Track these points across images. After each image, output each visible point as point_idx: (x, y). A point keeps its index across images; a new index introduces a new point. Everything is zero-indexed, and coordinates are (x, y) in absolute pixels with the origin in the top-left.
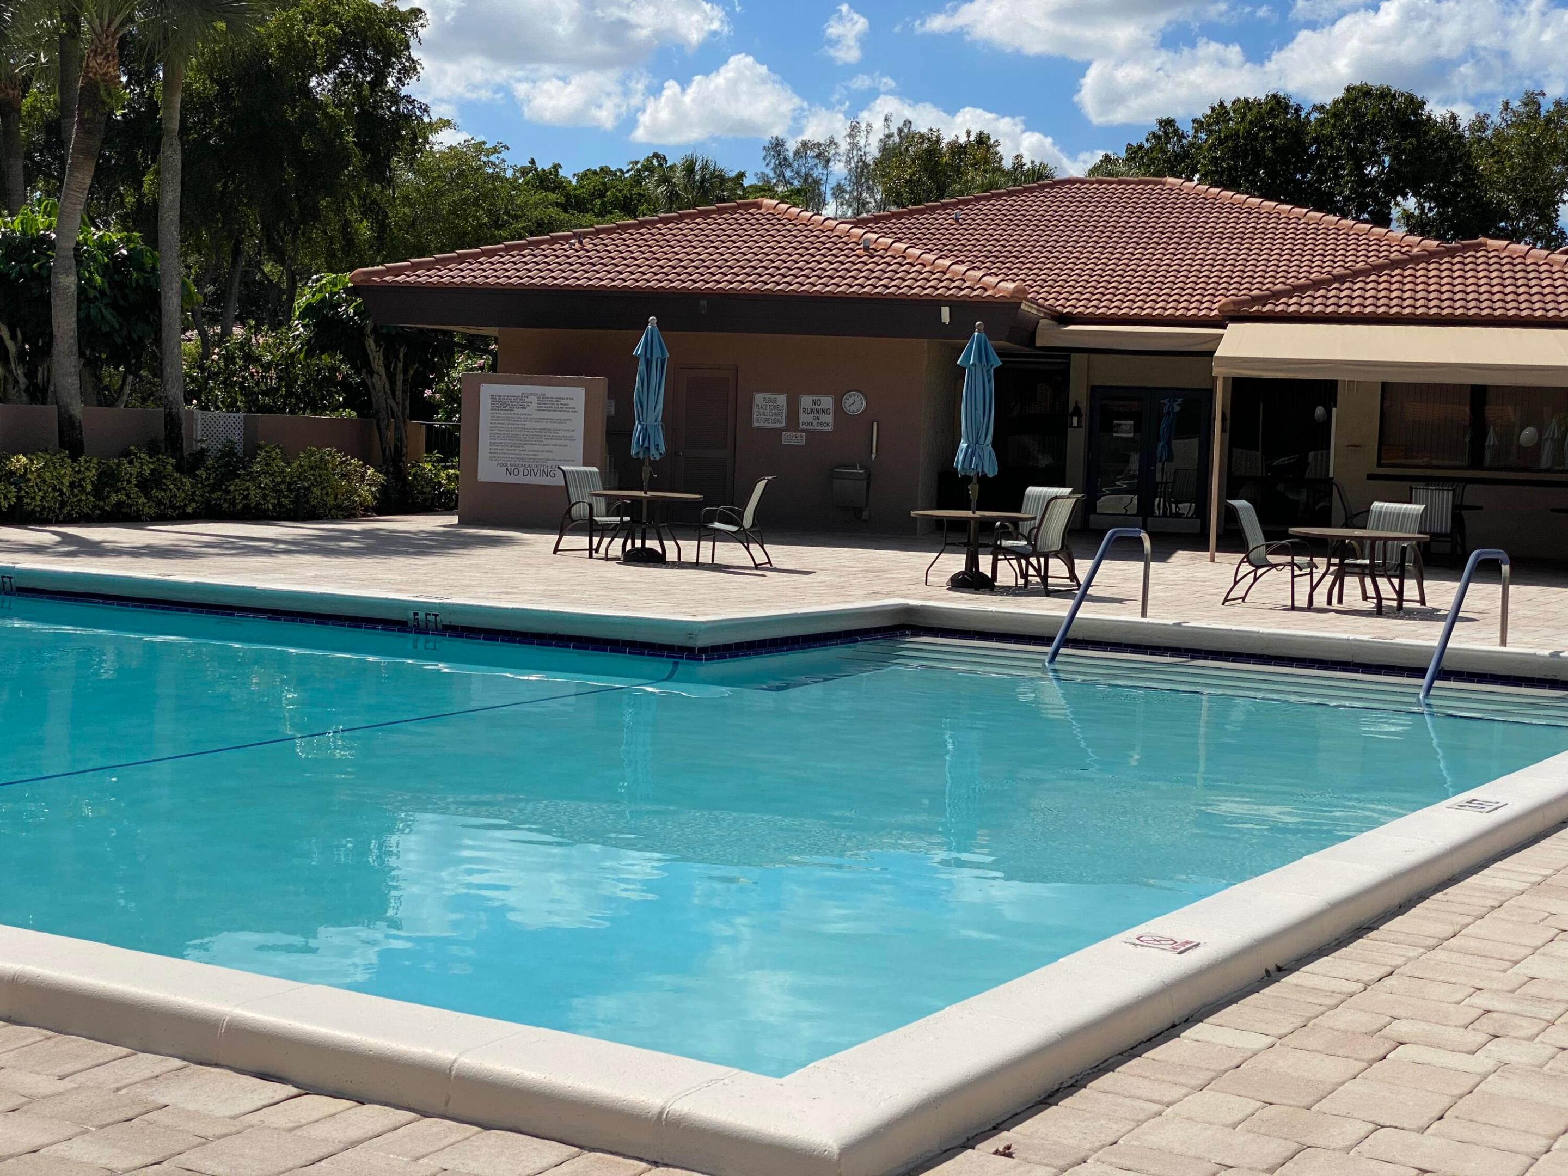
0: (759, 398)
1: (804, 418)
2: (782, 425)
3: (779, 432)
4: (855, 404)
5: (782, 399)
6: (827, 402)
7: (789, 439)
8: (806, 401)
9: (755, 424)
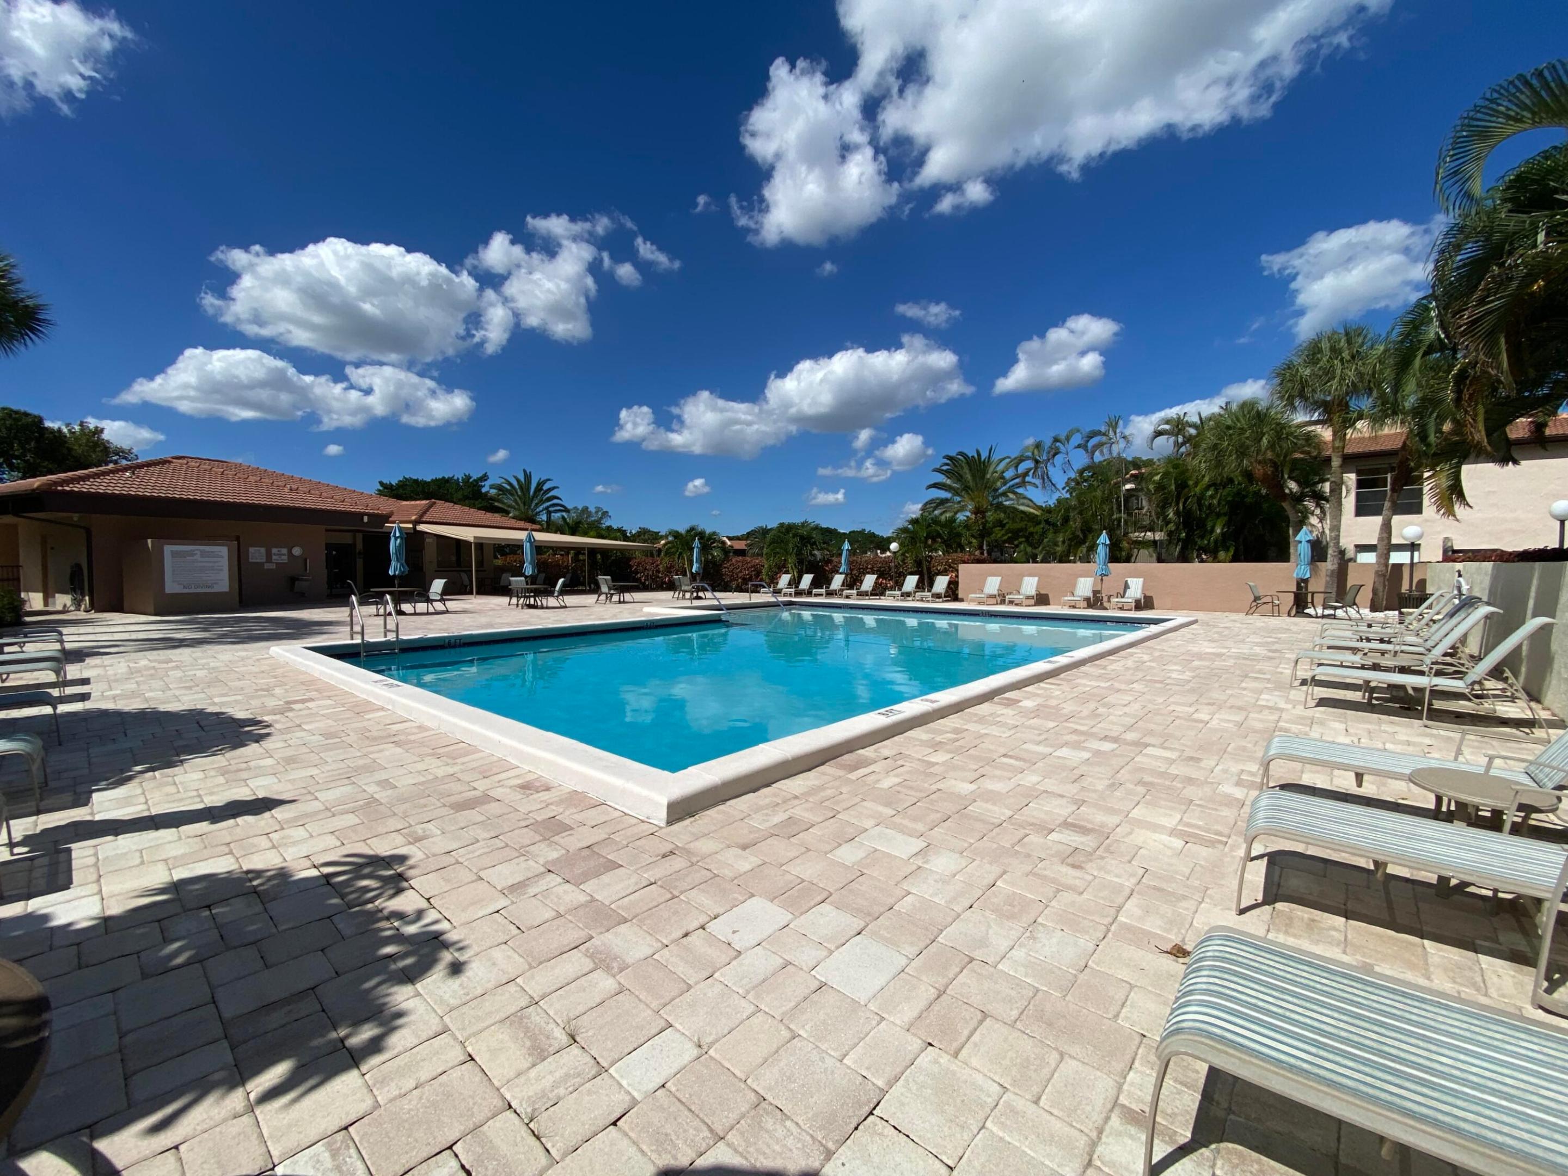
0: (252, 550)
1: (274, 557)
2: (264, 560)
3: (262, 564)
4: (297, 551)
5: (263, 550)
6: (285, 551)
7: (267, 566)
8: (274, 550)
9: (251, 560)
